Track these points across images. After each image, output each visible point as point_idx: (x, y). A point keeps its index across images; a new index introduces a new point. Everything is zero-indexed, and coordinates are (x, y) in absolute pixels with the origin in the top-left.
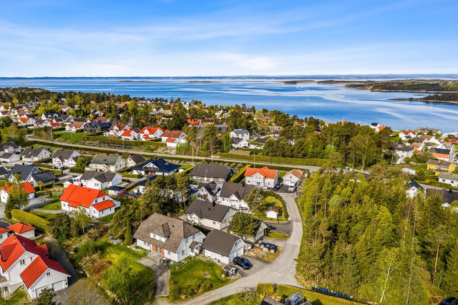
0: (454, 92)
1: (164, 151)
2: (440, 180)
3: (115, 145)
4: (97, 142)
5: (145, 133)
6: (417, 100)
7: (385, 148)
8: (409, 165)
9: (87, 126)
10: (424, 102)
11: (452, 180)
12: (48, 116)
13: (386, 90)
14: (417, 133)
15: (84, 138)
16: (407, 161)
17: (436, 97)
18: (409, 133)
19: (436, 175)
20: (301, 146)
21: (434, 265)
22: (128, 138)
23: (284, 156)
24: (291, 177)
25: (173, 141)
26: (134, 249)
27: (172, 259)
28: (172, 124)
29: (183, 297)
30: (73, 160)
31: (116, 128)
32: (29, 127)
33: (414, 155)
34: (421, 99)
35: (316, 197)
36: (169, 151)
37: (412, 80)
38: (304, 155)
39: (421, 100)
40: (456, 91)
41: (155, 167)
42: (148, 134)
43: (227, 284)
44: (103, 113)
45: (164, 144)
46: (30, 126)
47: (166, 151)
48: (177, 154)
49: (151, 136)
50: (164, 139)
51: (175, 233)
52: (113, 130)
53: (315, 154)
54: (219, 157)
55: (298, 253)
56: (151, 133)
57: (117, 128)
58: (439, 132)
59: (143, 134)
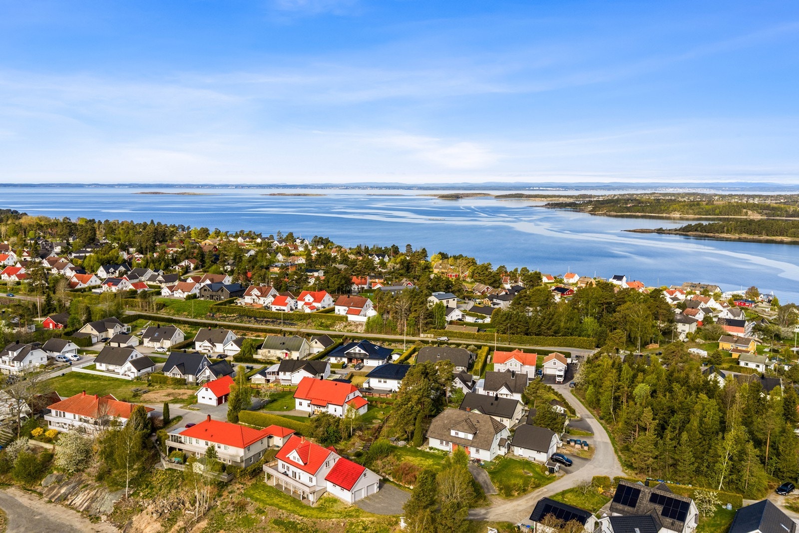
0: (726, 217)
1: (346, 329)
2: (742, 364)
3: (266, 319)
4: (235, 315)
5: (307, 300)
6: (669, 232)
7: (664, 321)
8: (694, 344)
9: (205, 290)
10: (680, 235)
11: (758, 364)
12: (110, 271)
13: (615, 214)
14: (685, 292)
15: (211, 309)
16: (692, 338)
17: (699, 227)
18: (675, 292)
19: (733, 357)
20: (551, 319)
21: (765, 453)
22: (283, 308)
23: (527, 334)
24: (555, 364)
25: (357, 313)
26: (428, 450)
27: (481, 458)
28: (333, 285)
29: (516, 494)
30: (234, 344)
31: (255, 292)
32: (93, 290)
33: (698, 328)
34: (676, 230)
35: (612, 387)
36: (353, 328)
37: (654, 193)
38: (556, 333)
39: (677, 232)
40: (728, 215)
41: (363, 351)
42: (311, 301)
43: (554, 481)
44: (194, 263)
45: (344, 317)
46: (94, 287)
47: (349, 328)
48: (367, 331)
49: (316, 305)
50: (341, 310)
51: (483, 429)
52: (251, 295)
53: (570, 331)
54: (432, 335)
55: (613, 451)
56: (315, 301)
57: (258, 292)
58: (718, 290)
59: (303, 303)
